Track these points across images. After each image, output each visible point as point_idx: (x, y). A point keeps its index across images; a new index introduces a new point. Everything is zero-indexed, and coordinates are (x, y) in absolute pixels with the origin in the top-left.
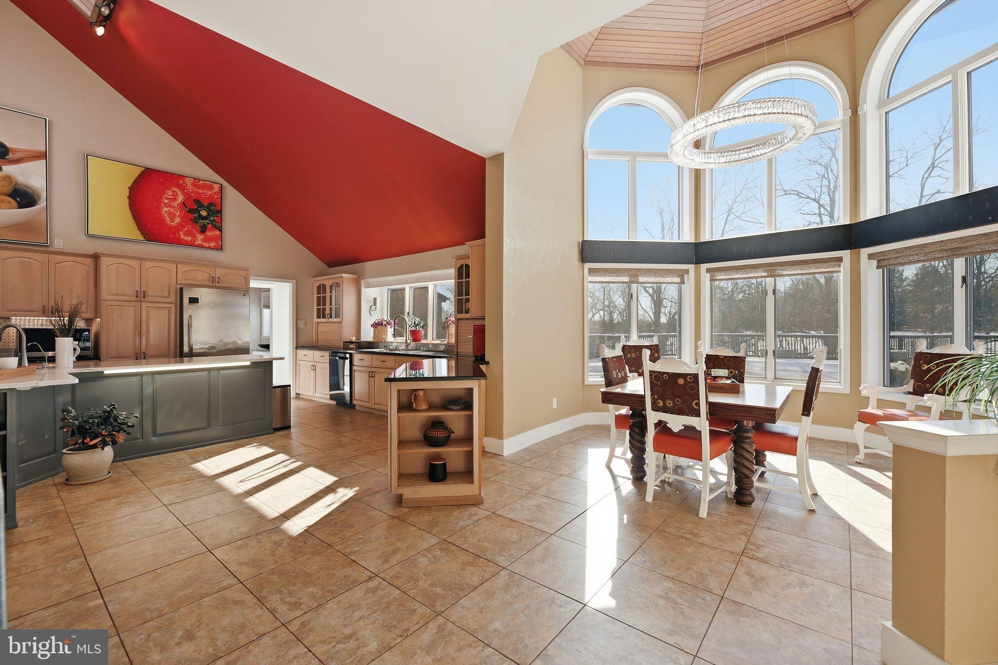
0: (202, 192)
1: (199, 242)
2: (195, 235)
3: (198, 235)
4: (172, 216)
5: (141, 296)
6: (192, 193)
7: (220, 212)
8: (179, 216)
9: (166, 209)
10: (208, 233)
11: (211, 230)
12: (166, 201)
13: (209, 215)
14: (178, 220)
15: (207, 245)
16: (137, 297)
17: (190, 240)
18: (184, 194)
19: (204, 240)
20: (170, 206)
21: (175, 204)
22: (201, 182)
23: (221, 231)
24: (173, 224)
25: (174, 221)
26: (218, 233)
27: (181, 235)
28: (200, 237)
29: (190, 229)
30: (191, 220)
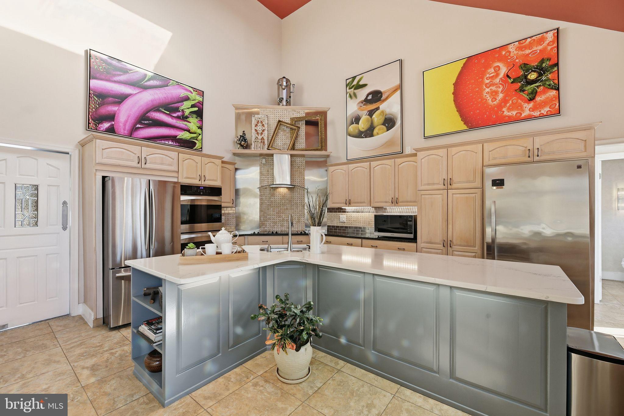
0: (530, 51)
1: (526, 113)
2: (521, 107)
3: (526, 105)
4: (494, 94)
5: (448, 184)
6: (517, 58)
7: (557, 65)
8: (502, 91)
9: (487, 90)
10: (538, 99)
11: (544, 92)
12: (487, 81)
13: (540, 75)
14: (501, 96)
15: (537, 114)
16: (444, 185)
17: (515, 114)
18: (507, 64)
19: (533, 109)
20: (493, 85)
21: (497, 80)
22: (529, 40)
23: (558, 89)
24: (495, 103)
25: (496, 99)
26: (554, 93)
27: (504, 112)
28: (527, 107)
29: (515, 101)
30: (516, 90)
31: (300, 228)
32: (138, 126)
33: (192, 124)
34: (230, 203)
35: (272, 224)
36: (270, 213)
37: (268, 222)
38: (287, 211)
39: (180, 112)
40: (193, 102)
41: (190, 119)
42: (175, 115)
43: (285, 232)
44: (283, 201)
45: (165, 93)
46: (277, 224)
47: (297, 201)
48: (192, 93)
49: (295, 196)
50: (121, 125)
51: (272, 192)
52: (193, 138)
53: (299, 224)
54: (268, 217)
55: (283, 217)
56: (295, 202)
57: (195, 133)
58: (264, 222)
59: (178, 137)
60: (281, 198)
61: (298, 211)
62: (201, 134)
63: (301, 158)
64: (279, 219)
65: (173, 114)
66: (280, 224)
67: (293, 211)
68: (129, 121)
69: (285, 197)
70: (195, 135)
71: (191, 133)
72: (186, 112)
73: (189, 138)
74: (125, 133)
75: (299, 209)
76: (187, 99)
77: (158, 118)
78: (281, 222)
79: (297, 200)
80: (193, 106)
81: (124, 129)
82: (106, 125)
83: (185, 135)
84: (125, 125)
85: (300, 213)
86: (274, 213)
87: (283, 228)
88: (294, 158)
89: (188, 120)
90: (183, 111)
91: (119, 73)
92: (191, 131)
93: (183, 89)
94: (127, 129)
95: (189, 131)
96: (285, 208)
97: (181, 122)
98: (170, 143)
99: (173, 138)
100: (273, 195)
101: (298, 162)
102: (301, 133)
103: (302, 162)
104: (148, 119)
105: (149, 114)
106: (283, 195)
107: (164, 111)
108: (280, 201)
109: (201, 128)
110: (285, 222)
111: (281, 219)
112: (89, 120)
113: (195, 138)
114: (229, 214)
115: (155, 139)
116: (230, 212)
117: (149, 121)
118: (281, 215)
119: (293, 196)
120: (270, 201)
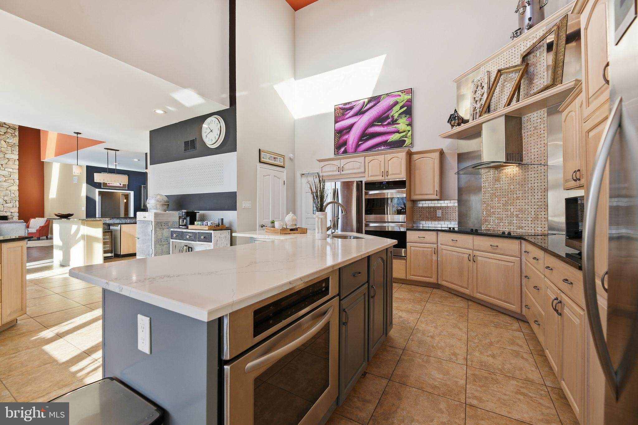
31: (538, 229)
32: (360, 143)
33: (401, 124)
34: (433, 195)
35: (496, 221)
36: (494, 205)
37: (492, 218)
38: (518, 201)
39: (390, 118)
40: (401, 104)
41: (400, 121)
42: (385, 123)
43: (515, 233)
44: (512, 187)
45: (378, 109)
46: (503, 221)
47: (533, 185)
48: (400, 96)
49: (530, 176)
50: (350, 146)
51: (497, 175)
52: (403, 137)
53: (536, 221)
54: (491, 211)
55: (512, 210)
56: (530, 187)
57: (404, 132)
58: (487, 218)
59: (389, 141)
60: (509, 182)
61: (535, 200)
62: (410, 131)
63: (539, 112)
64: (506, 213)
65: (384, 123)
66: (507, 222)
67: (526, 201)
68: (355, 141)
69: (515, 180)
70: (404, 134)
71: (400, 133)
72: (395, 116)
73: (399, 138)
74: (352, 151)
75: (536, 197)
76: (396, 103)
77: (373, 131)
78: (509, 219)
79: (533, 183)
80: (401, 108)
81: (352, 149)
82: (343, 149)
83: (395, 137)
84: (352, 146)
85: (538, 203)
86: (499, 205)
87: (512, 227)
88: (528, 115)
89: (397, 122)
90: (393, 116)
91: (349, 111)
92: (401, 131)
93: (392, 97)
94: (353, 148)
95: (398, 132)
96: (515, 197)
97: (391, 127)
98: (382, 148)
99: (385, 143)
100: (498, 180)
101: (535, 119)
102: (538, 70)
103: (542, 117)
104: (366, 135)
105: (366, 132)
106: (512, 176)
107: (377, 124)
108: (507, 187)
109: (410, 125)
110: (515, 218)
111: (509, 213)
112: (335, 149)
113: (404, 137)
114: (448, 207)
115: (370, 149)
116: (449, 205)
117: (366, 136)
118: (509, 207)
119: (527, 176)
120: (494, 189)
